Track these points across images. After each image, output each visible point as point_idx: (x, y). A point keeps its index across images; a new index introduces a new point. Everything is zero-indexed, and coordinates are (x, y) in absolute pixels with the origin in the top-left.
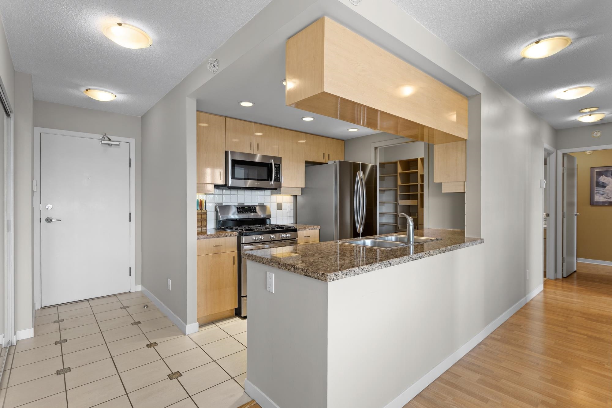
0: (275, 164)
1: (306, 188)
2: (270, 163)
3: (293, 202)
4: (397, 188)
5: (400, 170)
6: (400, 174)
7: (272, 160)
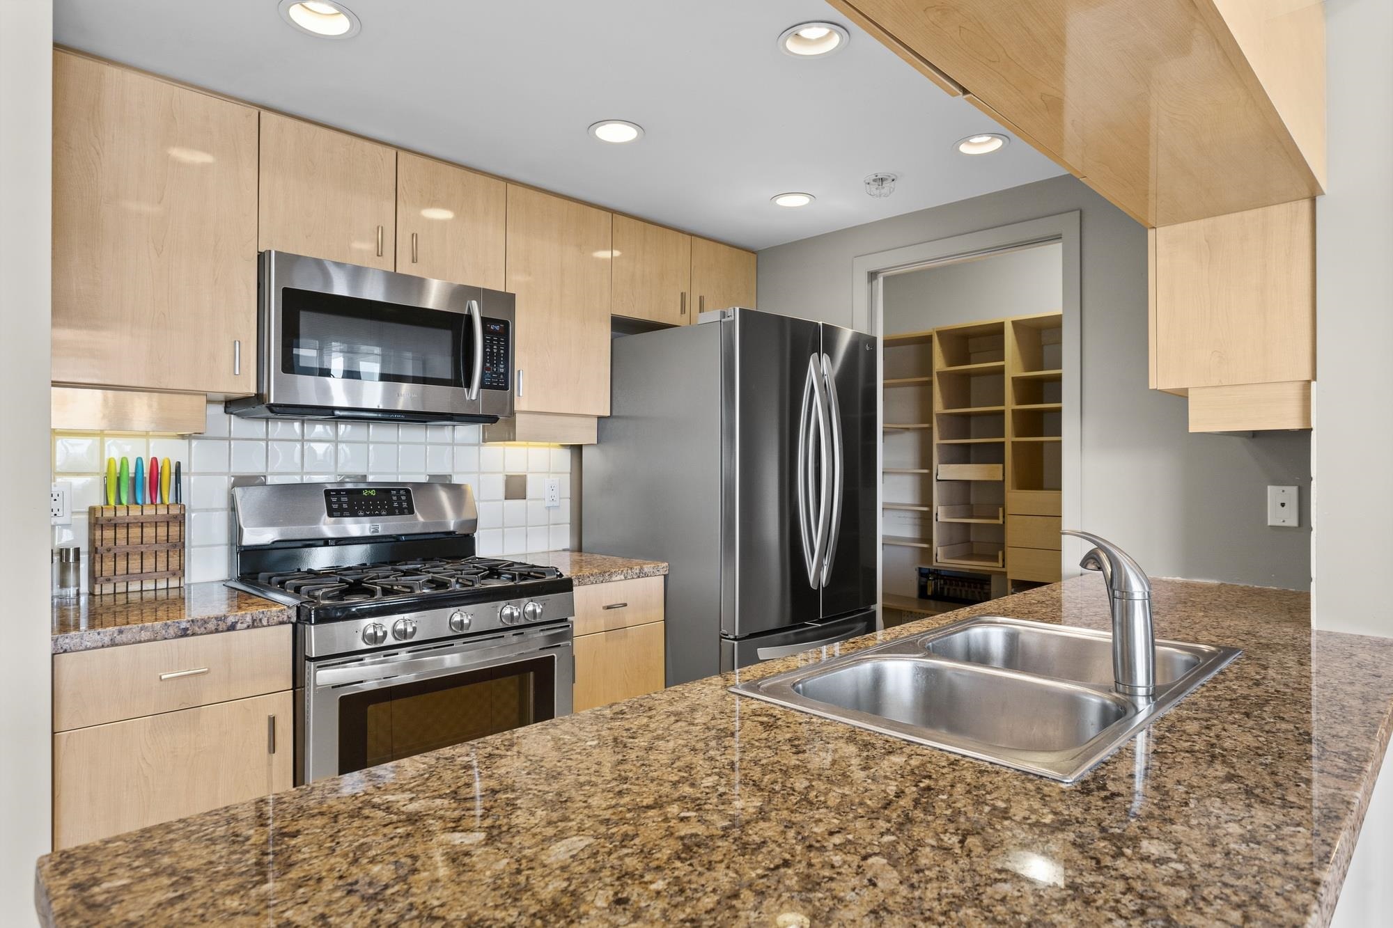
0: (484, 321)
1: (618, 417)
2: (466, 313)
3: (569, 470)
4: (932, 423)
5: (939, 363)
6: (940, 374)
7: (474, 303)
